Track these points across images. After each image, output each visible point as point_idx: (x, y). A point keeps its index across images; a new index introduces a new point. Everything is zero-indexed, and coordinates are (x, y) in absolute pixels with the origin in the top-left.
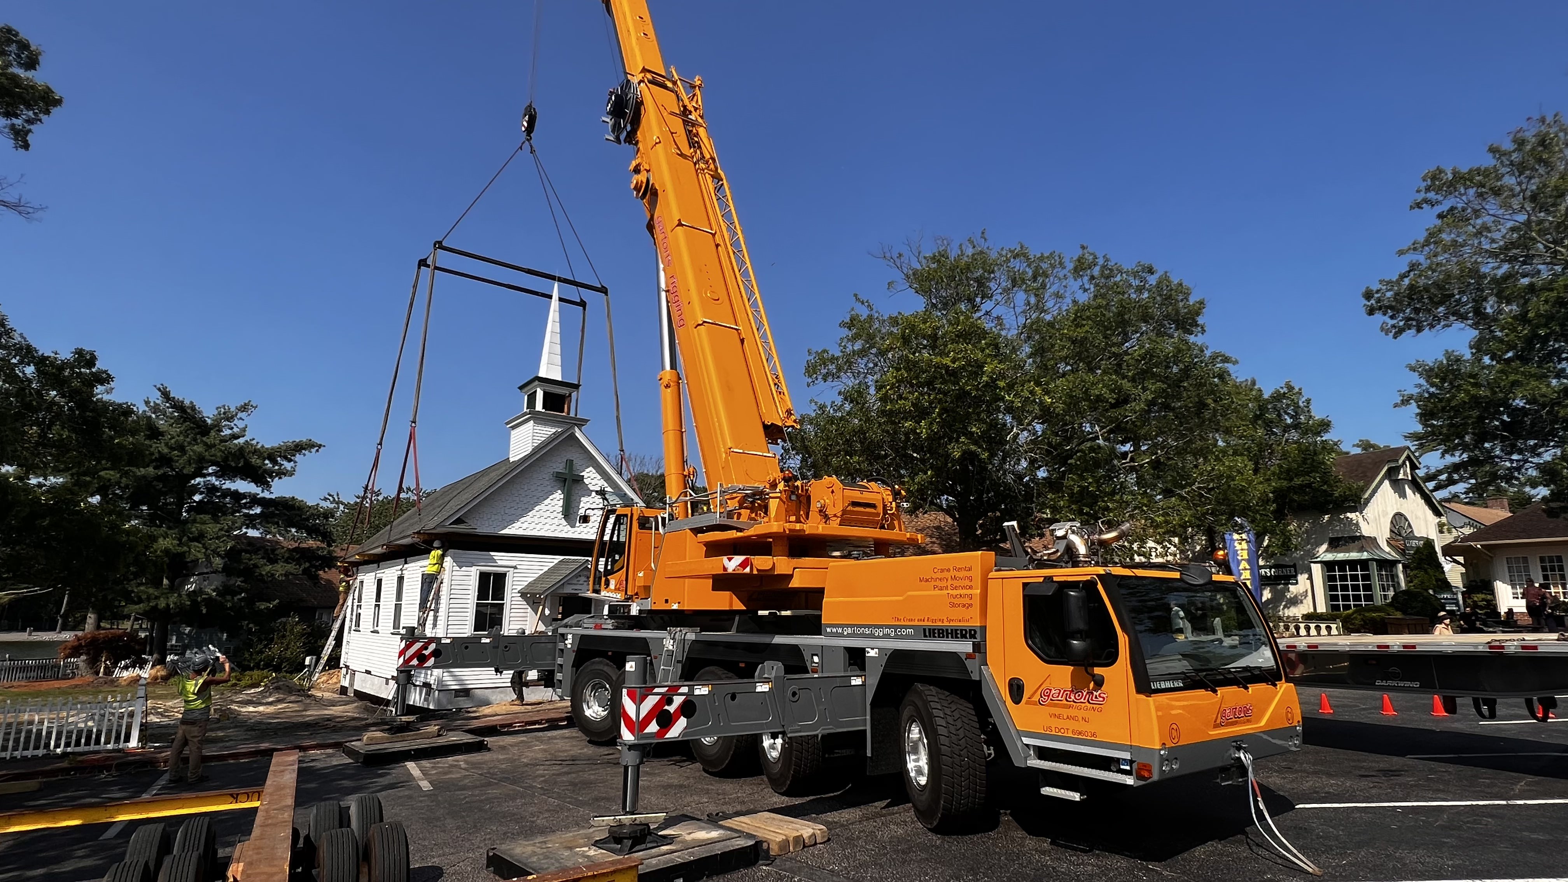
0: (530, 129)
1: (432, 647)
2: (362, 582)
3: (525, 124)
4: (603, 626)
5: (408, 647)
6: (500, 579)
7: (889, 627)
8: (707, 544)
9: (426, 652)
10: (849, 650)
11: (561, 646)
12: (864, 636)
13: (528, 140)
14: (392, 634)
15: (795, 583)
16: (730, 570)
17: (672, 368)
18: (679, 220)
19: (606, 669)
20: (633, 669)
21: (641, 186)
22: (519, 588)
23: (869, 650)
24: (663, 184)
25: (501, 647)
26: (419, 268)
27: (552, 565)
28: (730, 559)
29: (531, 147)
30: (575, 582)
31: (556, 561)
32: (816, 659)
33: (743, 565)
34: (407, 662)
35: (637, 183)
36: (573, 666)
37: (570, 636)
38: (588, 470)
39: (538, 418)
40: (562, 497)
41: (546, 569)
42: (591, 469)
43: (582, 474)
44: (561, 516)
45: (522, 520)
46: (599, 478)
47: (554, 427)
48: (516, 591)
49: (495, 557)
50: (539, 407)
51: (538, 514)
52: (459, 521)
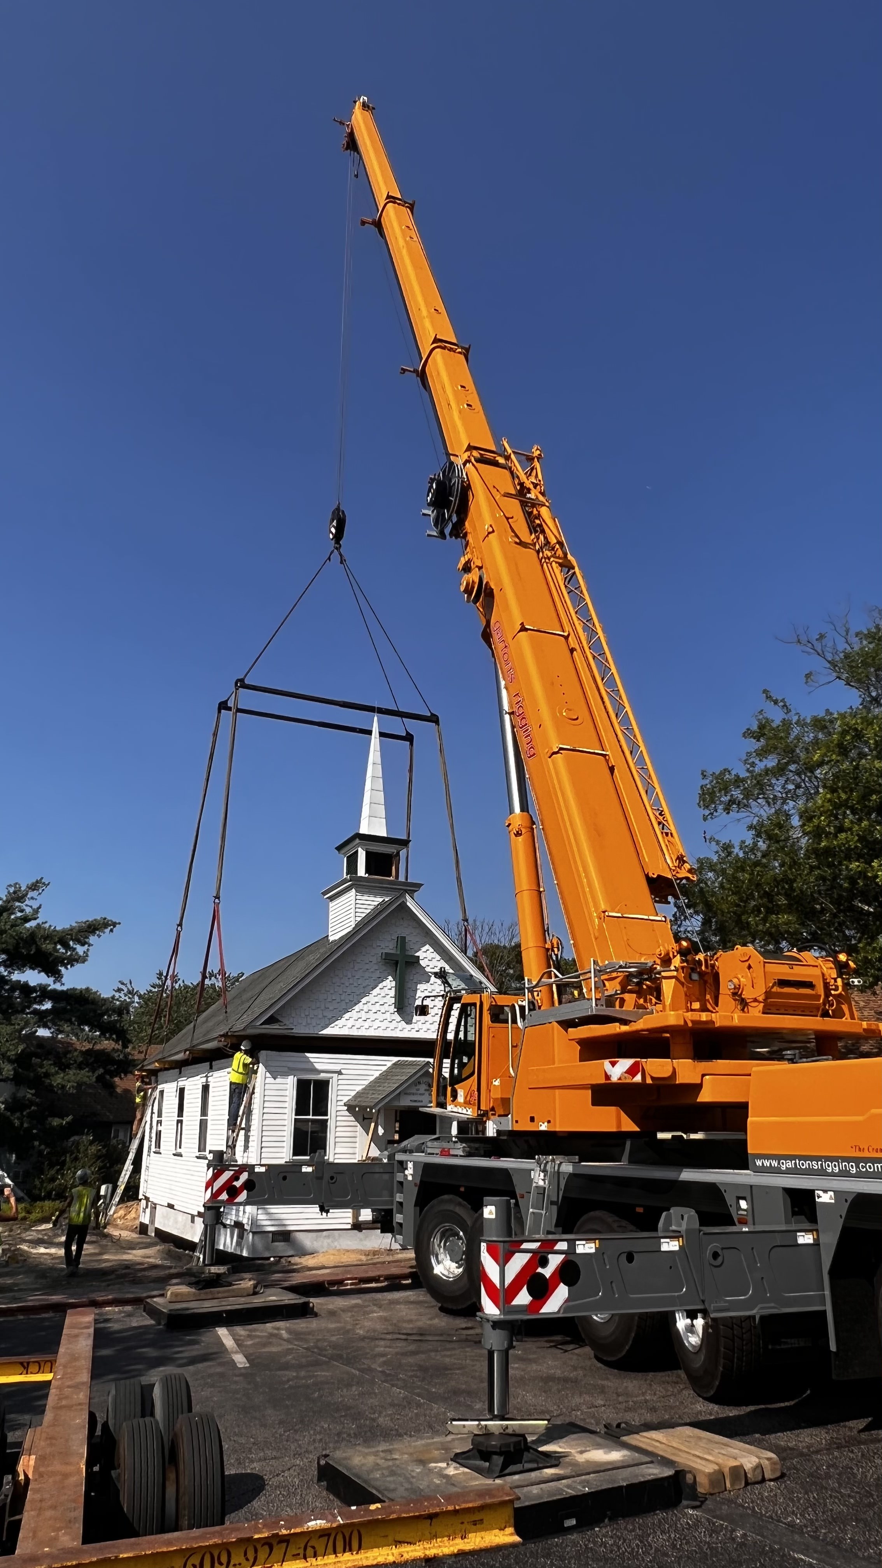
0: (338, 536)
1: (244, 1177)
2: (162, 1092)
3: (333, 530)
4: (452, 1152)
5: (216, 1177)
6: (322, 1087)
7: (848, 1159)
8: (582, 1042)
9: (238, 1184)
10: (790, 1192)
11: (399, 1177)
12: (809, 1172)
13: (337, 548)
14: (198, 1158)
15: (705, 1096)
16: (614, 1079)
17: (522, 810)
18: (522, 624)
19: (458, 1210)
20: (493, 1216)
21: (473, 587)
22: (346, 1099)
23: (821, 1193)
24: (499, 581)
25: (327, 1177)
26: (219, 712)
27: (384, 1068)
28: (613, 1064)
29: (341, 555)
30: (415, 1091)
31: (389, 1064)
32: (743, 1204)
33: (632, 1071)
34: (215, 1196)
35: (468, 584)
36: (415, 1205)
37: (410, 1165)
38: (424, 949)
39: (360, 885)
40: (394, 984)
41: (377, 1074)
42: (427, 947)
43: (417, 954)
44: (392, 1009)
45: (347, 1016)
46: (438, 957)
47: (381, 895)
48: (342, 1103)
49: (312, 1060)
50: (361, 871)
51: (366, 1008)
52: (272, 1020)
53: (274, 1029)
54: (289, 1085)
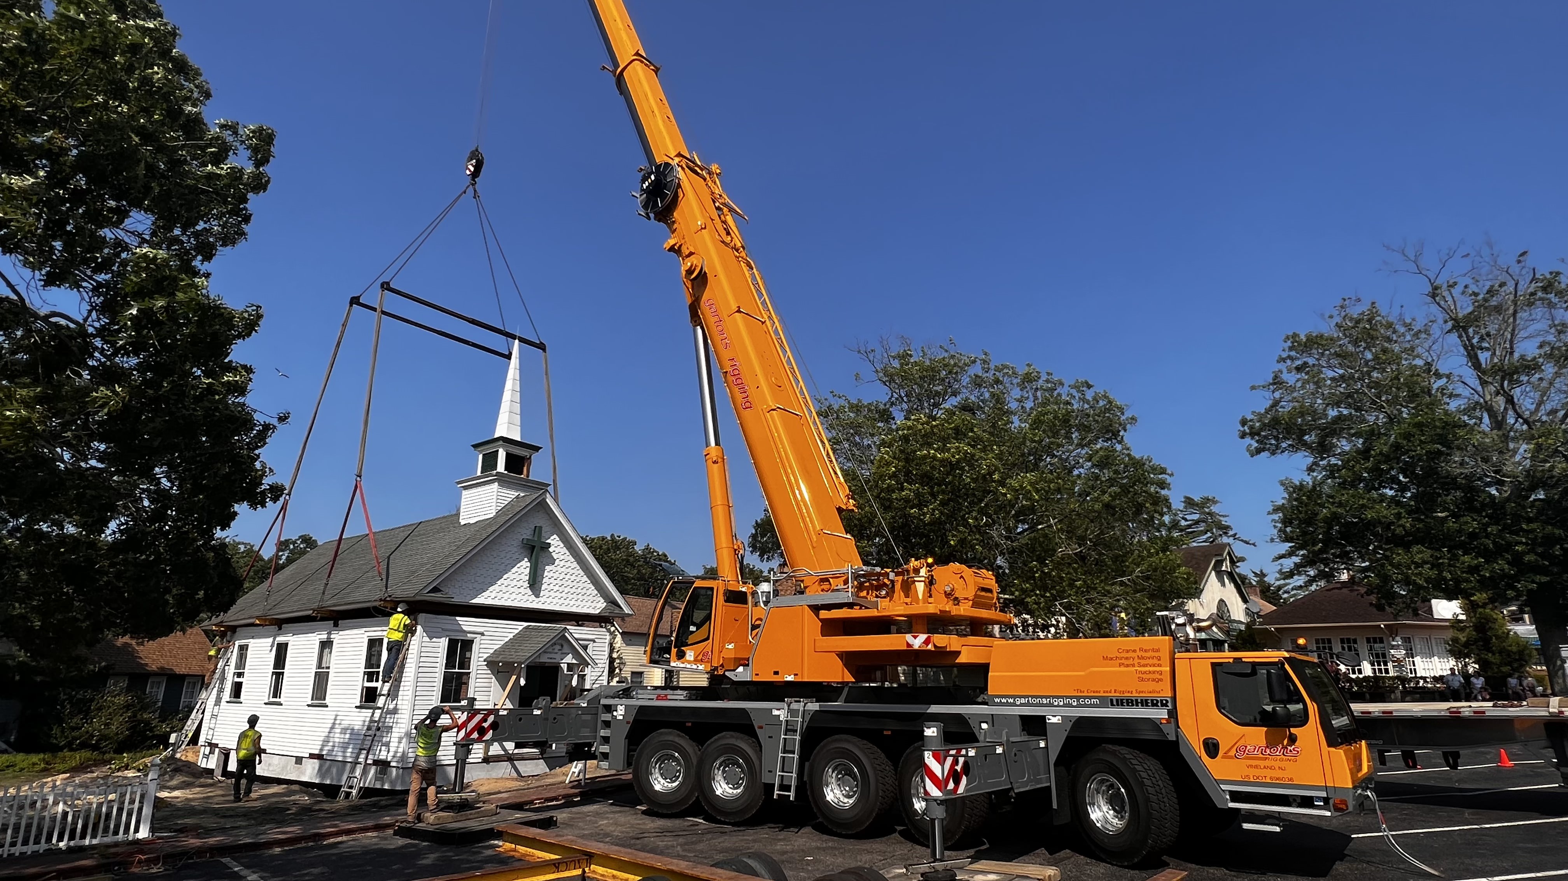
0: (475, 174)
1: (491, 718)
2: (243, 649)
3: (472, 169)
4: (669, 697)
5: (469, 719)
6: (468, 645)
7: (1071, 697)
9: (486, 725)
11: (607, 717)
12: (1042, 705)
13: (473, 185)
15: (962, 659)
16: (916, 647)
17: (716, 444)
18: (739, 307)
21: (695, 269)
22: (486, 656)
23: (1050, 717)
24: (711, 268)
25: (551, 719)
26: (351, 305)
27: (517, 631)
28: (915, 637)
29: (475, 191)
30: (550, 650)
31: (521, 628)
32: (984, 726)
33: (927, 642)
34: (468, 735)
35: (692, 266)
36: (626, 738)
37: (620, 708)
38: (552, 538)
39: (501, 480)
40: (529, 564)
41: (511, 636)
42: (555, 536)
43: (548, 541)
44: (526, 585)
45: (491, 589)
46: (562, 545)
47: (517, 490)
48: (482, 659)
49: (461, 623)
50: (501, 467)
51: (506, 583)
52: (435, 590)
53: (437, 597)
54: (443, 643)
